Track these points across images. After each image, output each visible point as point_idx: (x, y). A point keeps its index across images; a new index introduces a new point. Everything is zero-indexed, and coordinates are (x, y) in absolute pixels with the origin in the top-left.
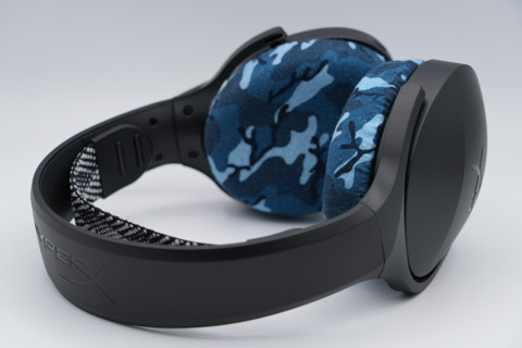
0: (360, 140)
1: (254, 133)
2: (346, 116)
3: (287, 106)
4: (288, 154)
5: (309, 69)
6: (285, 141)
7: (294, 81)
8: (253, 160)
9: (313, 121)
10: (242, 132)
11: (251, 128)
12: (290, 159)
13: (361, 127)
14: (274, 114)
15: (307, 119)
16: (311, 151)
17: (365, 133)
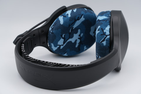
0: (105, 32)
1: (64, 36)
2: (99, 27)
3: (73, 28)
4: (73, 40)
5: (79, 17)
6: (72, 37)
7: (75, 21)
8: (64, 43)
9: (79, 30)
10: (62, 36)
11: (64, 34)
12: (73, 41)
13: (105, 29)
14: (70, 30)
15: (78, 30)
16: (79, 38)
17: (106, 31)
